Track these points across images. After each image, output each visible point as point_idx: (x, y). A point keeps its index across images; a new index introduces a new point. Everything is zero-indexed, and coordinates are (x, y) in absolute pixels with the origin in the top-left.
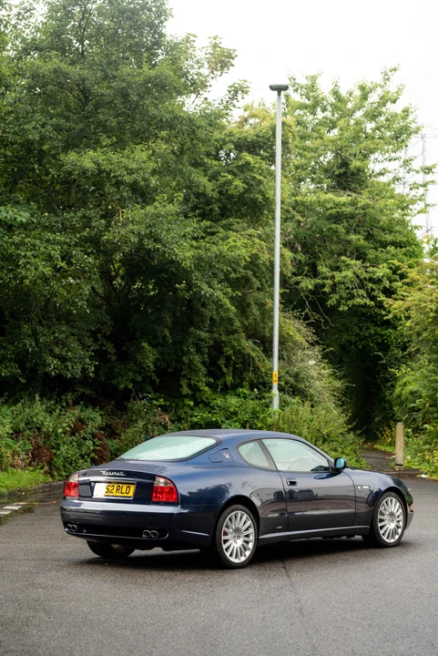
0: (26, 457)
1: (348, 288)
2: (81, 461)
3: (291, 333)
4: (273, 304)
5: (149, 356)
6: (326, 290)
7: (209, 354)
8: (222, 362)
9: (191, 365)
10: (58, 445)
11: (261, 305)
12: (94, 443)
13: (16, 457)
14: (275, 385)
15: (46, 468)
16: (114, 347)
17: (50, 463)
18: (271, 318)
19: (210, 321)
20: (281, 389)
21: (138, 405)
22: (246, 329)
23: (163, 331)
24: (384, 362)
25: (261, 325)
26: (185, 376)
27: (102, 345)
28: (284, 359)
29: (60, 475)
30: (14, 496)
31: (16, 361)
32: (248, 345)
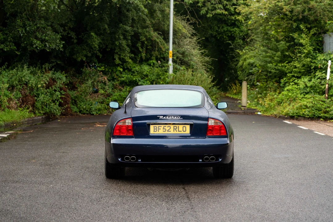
0: (17, 102)
1: (212, 4)
2: (52, 104)
3: (180, 28)
4: (170, 11)
5: (96, 41)
6: (200, 4)
7: (131, 40)
8: (139, 45)
9: (120, 47)
10: (39, 94)
11: (163, 11)
12: (61, 93)
13: (11, 102)
14: (171, 59)
15: (31, 108)
16: (75, 35)
17: (33, 106)
18: (168, 19)
19: (132, 20)
20: (174, 61)
21: (88, 70)
22: (153, 25)
23: (105, 26)
24: (232, 46)
25: (163, 23)
26: (117, 53)
27: (68, 33)
28: (176, 44)
29: (40, 113)
30: (8, 126)
31: (14, 42)
32: (154, 35)
